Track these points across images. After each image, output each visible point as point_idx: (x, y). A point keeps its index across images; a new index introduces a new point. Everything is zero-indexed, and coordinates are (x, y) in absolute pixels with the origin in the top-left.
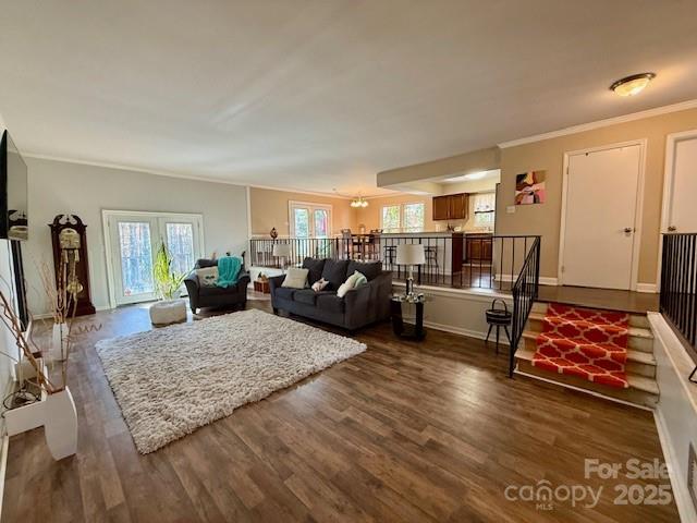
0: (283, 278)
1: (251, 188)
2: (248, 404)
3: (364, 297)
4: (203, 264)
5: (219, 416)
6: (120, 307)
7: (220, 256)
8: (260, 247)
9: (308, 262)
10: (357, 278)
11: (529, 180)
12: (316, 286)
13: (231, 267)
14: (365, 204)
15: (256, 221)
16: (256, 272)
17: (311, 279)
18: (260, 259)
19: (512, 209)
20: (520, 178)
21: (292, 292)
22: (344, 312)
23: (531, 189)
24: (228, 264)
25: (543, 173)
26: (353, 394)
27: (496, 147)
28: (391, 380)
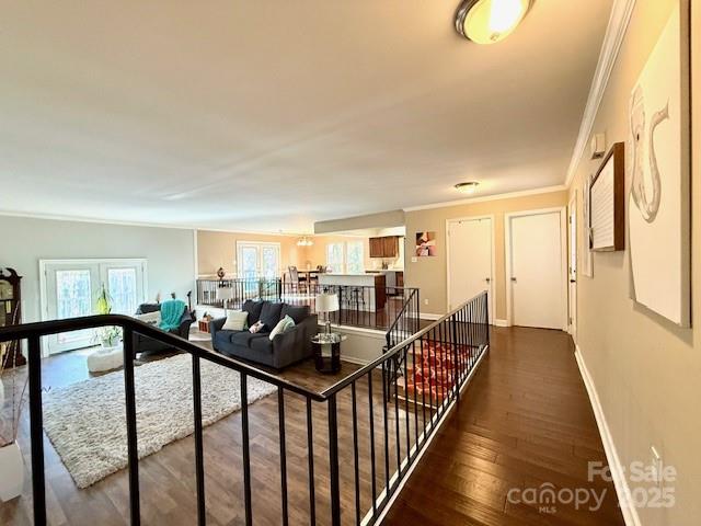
0: (224, 320)
1: (199, 231)
2: (175, 441)
3: (290, 340)
4: (145, 309)
5: (149, 453)
6: (52, 355)
7: (165, 299)
8: (206, 287)
9: (248, 306)
10: (287, 321)
11: (424, 238)
12: (253, 329)
13: (174, 311)
14: (310, 244)
15: (202, 262)
16: (202, 311)
17: (250, 321)
18: (206, 298)
19: (414, 259)
20: (419, 235)
21: (231, 334)
22: (272, 352)
23: (427, 244)
24: (172, 306)
25: (433, 233)
26: (264, 425)
27: (401, 211)
28: (298, 411)
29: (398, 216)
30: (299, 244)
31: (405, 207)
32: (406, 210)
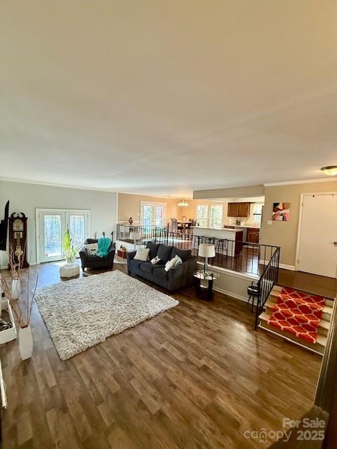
0: (134, 253)
1: (119, 194)
2: (113, 336)
3: (179, 273)
4: (90, 241)
5: (99, 342)
6: (41, 263)
7: (100, 237)
8: (122, 229)
9: (149, 245)
10: (177, 260)
11: (280, 207)
12: (153, 261)
13: (105, 244)
14: (187, 205)
15: (121, 213)
16: (119, 245)
17: (151, 255)
18: (122, 236)
20: (276, 205)
21: (140, 263)
22: (168, 279)
24: (104, 241)
25: (289, 204)
26: (167, 334)
27: (263, 185)
28: (189, 327)
29: (259, 189)
30: (180, 204)
31: (267, 182)
32: (265, 185)
